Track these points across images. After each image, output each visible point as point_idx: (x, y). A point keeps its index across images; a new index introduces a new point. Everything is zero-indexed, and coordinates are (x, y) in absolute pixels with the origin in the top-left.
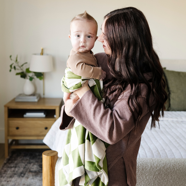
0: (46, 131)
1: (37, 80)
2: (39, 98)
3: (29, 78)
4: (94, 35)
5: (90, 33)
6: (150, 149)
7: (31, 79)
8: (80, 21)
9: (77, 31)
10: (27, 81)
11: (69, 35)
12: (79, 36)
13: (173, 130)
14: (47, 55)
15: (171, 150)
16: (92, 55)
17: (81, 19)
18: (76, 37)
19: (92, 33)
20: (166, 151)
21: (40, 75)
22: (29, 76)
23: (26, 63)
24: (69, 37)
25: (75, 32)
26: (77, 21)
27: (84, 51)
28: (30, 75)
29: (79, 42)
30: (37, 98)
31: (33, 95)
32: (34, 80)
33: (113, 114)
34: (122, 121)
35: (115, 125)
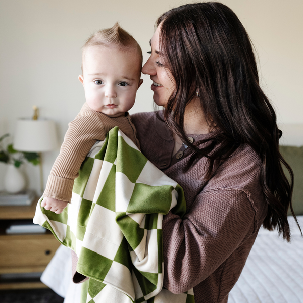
0: (48, 257)
1: (28, 166)
2: (33, 198)
3: (12, 162)
4: (133, 80)
5: (126, 78)
6: (242, 295)
7: (18, 164)
9: (98, 72)
10: (11, 167)
11: (80, 76)
13: (280, 253)
14: (46, 119)
15: (282, 296)
16: (126, 118)
17: (107, 43)
18: (94, 85)
19: (130, 76)
20: (274, 298)
21: (34, 157)
22: (14, 159)
23: (7, 135)
24: (81, 79)
26: (96, 48)
27: (112, 113)
28: (16, 156)
29: (102, 96)
30: (30, 198)
31: (23, 192)
32: (22, 166)
33: (185, 224)
34: (202, 239)
35: (188, 245)
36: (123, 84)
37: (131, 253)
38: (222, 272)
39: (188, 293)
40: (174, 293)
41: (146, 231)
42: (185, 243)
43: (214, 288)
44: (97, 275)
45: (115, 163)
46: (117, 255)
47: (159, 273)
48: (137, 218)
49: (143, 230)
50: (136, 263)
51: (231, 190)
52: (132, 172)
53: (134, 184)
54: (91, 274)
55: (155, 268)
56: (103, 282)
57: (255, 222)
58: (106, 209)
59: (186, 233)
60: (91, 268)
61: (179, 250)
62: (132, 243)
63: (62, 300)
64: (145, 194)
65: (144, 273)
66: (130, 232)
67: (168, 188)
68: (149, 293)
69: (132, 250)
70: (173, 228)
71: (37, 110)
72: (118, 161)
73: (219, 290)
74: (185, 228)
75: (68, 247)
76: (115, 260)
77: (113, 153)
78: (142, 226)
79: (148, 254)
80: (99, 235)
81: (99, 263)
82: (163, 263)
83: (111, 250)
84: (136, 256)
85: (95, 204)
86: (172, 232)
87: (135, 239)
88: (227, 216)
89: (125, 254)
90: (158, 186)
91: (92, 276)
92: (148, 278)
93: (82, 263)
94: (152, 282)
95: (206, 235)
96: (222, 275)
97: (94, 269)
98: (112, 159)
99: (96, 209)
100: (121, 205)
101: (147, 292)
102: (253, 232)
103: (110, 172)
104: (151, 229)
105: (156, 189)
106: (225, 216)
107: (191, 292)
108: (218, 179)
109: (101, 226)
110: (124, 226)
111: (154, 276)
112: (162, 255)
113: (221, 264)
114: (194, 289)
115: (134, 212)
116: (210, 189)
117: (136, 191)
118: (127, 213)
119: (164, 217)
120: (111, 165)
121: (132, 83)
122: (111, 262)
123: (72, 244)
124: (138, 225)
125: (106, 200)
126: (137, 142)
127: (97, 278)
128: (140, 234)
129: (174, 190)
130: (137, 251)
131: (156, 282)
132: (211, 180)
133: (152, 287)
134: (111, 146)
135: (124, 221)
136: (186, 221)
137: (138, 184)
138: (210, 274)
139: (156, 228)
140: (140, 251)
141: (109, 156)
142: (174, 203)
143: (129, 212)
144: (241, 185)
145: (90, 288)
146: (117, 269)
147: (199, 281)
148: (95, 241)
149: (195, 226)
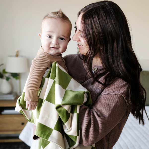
0: (23, 126)
1: (13, 80)
2: (15, 96)
3: (5, 78)
4: (67, 37)
5: (64, 36)
7: (8, 79)
8: (54, 20)
10: (4, 81)
11: (40, 33)
12: (50, 37)
14: (22, 56)
15: (140, 146)
16: (60, 56)
17: (56, 17)
20: (136, 147)
21: (16, 76)
22: (6, 77)
23: (2, 64)
24: (40, 35)
25: (47, 32)
26: (50, 19)
28: (7, 75)
30: (14, 96)
31: (10, 93)
32: (10, 80)
33: (91, 111)
34: (100, 119)
35: (92, 122)
36: (62, 39)
37: (63, 125)
38: (110, 136)
39: (92, 146)
40: (85, 146)
41: (71, 114)
42: (91, 121)
43: (106, 144)
44: (45, 137)
45: (55, 80)
46: (55, 126)
47: (77, 135)
48: (66, 108)
49: (70, 114)
50: (66, 131)
51: (116, 94)
52: (64, 84)
53: (65, 90)
54: (42, 136)
55: (76, 133)
56: (48, 140)
57: (127, 111)
58: (50, 103)
59: (92, 116)
60: (42, 133)
61: (88, 124)
62: (63, 120)
63: (29, 147)
64: (71, 95)
65: (70, 135)
66: (63, 115)
67: (82, 92)
68: (72, 146)
69: (64, 124)
70: (85, 113)
71: (18, 52)
72: (57, 79)
73: (108, 145)
74: (91, 113)
75: (32, 123)
76: (54, 129)
77: (54, 75)
78: (69, 112)
79: (72, 126)
80: (47, 116)
81: (46, 130)
82: (79, 131)
83: (52, 124)
84: (66, 127)
85: (44, 101)
86: (84, 115)
87: (65, 118)
88: (113, 108)
89: (60, 126)
90: (77, 91)
91: (42, 137)
92: (72, 138)
93: (37, 130)
94: (74, 140)
95: (102, 117)
96: (109, 137)
97: (44, 133)
98: (54, 77)
99: (45, 103)
100: (58, 101)
101: (71, 146)
102: (126, 116)
103: (53, 84)
104: (74, 113)
105: (76, 93)
106: (112, 107)
107: (94, 145)
108: (109, 89)
109: (47, 112)
110: (60, 112)
111: (75, 137)
112: (79, 126)
113: (109, 131)
114: (95, 144)
115: (65, 105)
116: (105, 93)
117: (66, 94)
118: (61, 105)
119: (80, 107)
120: (53, 81)
121: (66, 39)
122: (52, 130)
123: (34, 122)
124: (67, 111)
125: (50, 99)
126: (66, 68)
127: (45, 138)
128: (68, 116)
129: (86, 93)
130: (66, 125)
131: (76, 140)
132: (106, 89)
133: (73, 143)
134: (53, 71)
135: (60, 109)
136: (92, 110)
137: (67, 90)
138: (103, 137)
139: (76, 113)
140: (68, 124)
141: (52, 76)
142: (85, 100)
143: (62, 104)
144: (120, 92)
145: (42, 143)
146: (55, 133)
147: (98, 140)
148: (44, 119)
149: (96, 112)
